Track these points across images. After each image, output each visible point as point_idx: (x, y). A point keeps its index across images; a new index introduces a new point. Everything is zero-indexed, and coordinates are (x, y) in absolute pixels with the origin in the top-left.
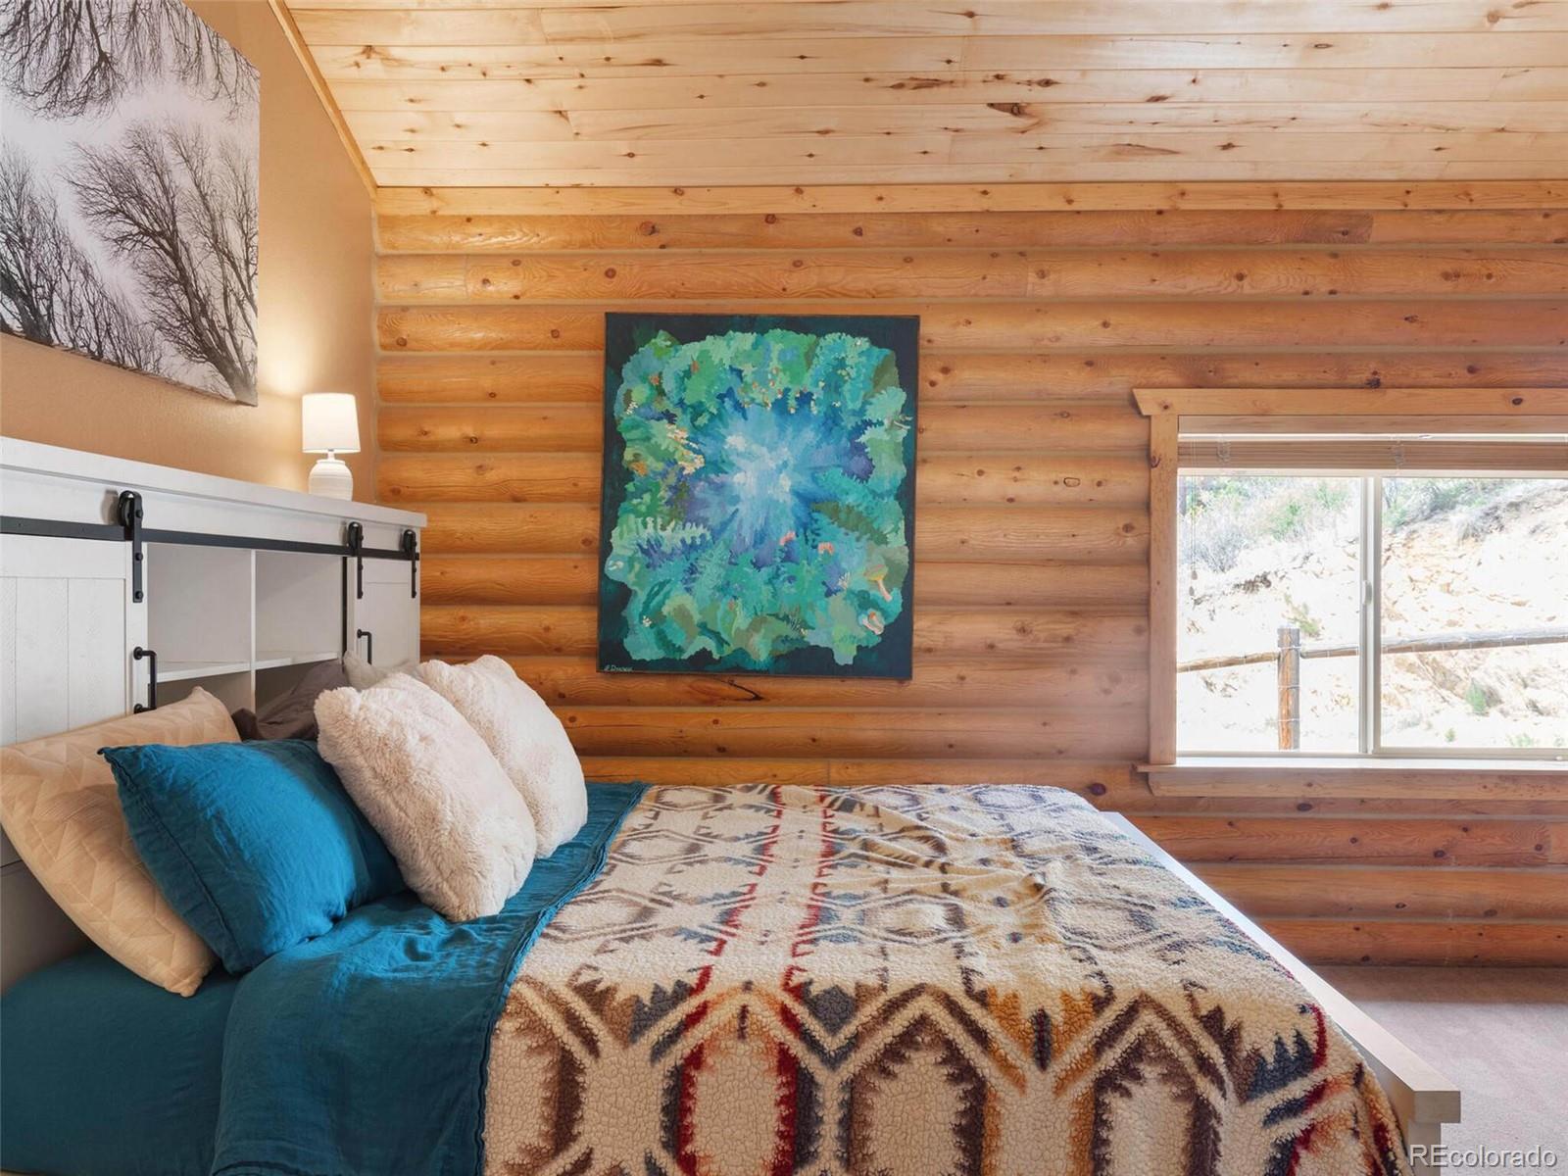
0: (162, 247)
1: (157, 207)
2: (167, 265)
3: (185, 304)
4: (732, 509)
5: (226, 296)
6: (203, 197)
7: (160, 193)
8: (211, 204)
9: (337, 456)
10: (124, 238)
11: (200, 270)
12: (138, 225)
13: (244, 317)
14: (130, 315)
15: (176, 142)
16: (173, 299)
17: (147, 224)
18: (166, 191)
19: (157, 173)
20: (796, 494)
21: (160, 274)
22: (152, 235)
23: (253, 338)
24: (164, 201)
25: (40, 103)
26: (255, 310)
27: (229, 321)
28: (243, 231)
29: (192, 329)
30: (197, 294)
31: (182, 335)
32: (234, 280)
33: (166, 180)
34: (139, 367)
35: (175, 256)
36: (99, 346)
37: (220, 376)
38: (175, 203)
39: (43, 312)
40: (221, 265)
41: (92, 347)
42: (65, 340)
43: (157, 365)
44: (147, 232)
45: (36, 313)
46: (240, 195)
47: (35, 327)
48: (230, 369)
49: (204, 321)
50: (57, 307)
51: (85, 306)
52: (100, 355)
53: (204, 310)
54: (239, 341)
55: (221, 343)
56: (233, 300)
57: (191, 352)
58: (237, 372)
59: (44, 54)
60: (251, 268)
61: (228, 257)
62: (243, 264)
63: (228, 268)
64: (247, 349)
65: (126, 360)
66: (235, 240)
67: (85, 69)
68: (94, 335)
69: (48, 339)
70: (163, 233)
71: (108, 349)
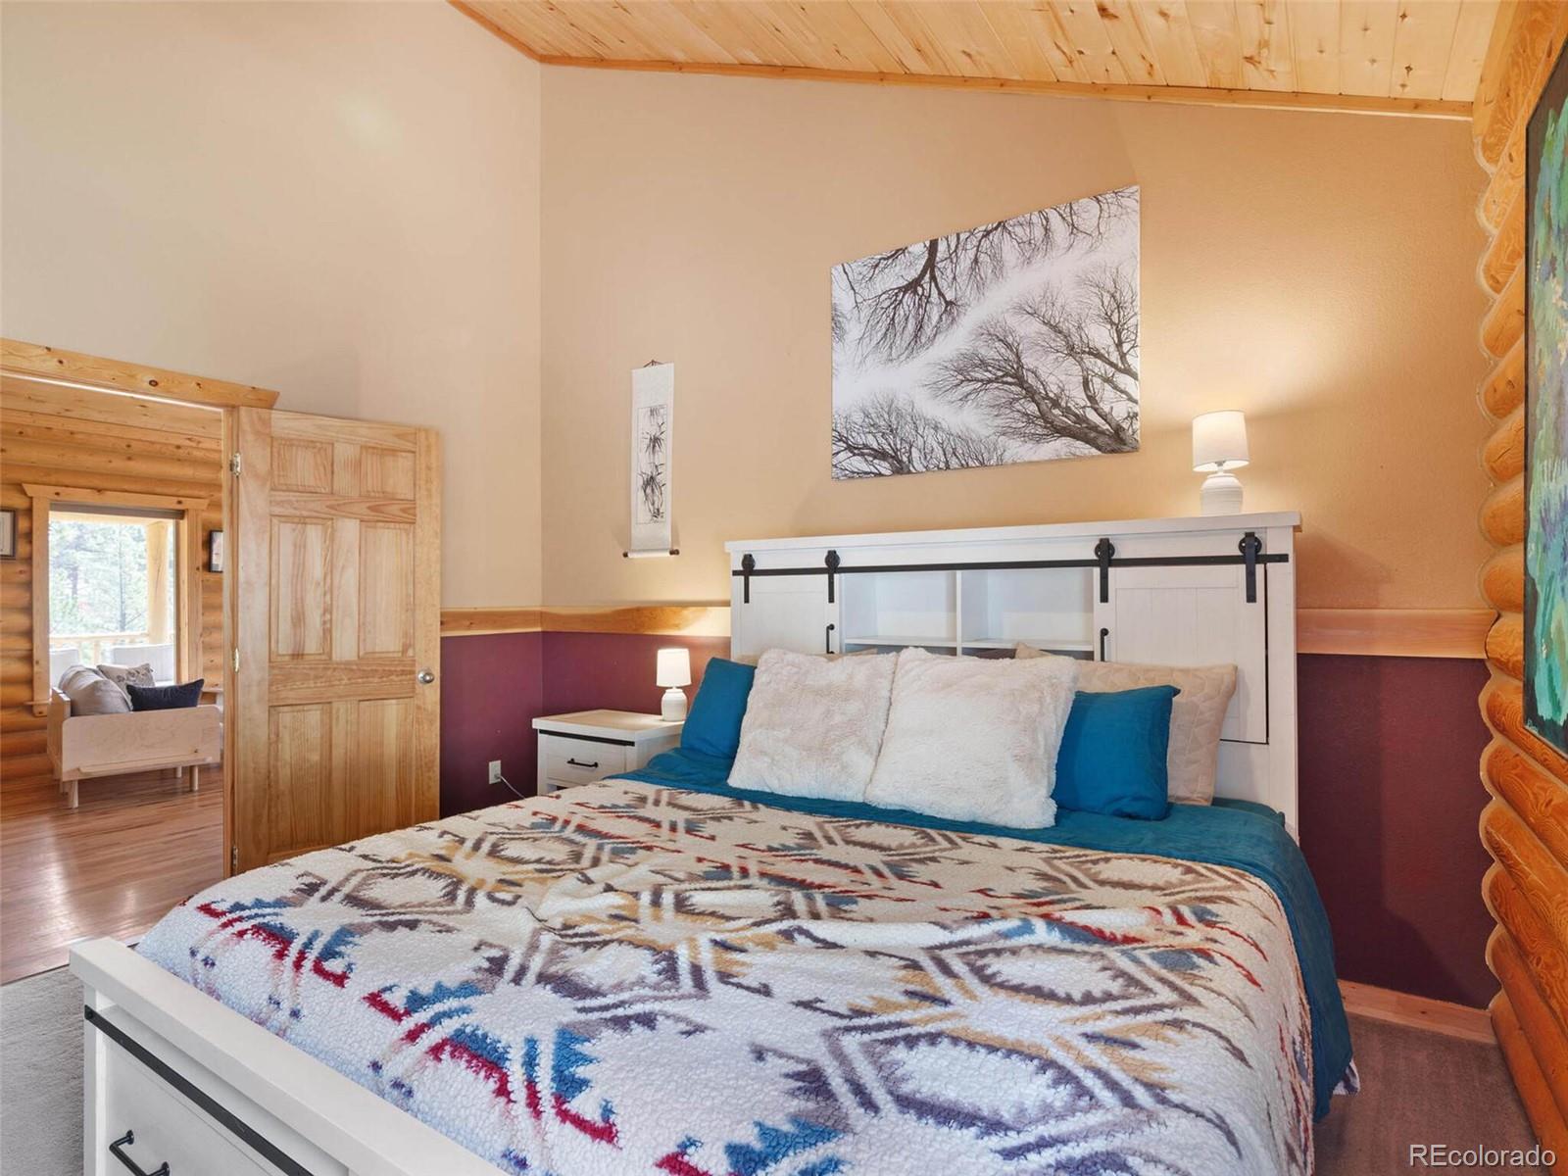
0: (1007, 383)
1: (999, 361)
2: (1012, 392)
3: (1032, 408)
5: (1086, 383)
6: (1056, 329)
7: (1003, 351)
8: (1064, 327)
9: (1226, 471)
10: (966, 397)
11: (1052, 379)
12: (982, 381)
13: (1116, 388)
14: (974, 436)
15: (1020, 309)
16: (1018, 411)
17: (990, 376)
18: (1009, 346)
19: (1000, 340)
21: (1004, 400)
22: (997, 380)
23: (1131, 399)
24: (1008, 353)
25: (903, 358)
26: (1134, 376)
27: (1091, 399)
28: (1112, 323)
29: (1041, 422)
30: (1047, 397)
31: (1031, 429)
32: (1099, 366)
33: (1010, 339)
34: (982, 464)
35: (1021, 382)
36: (947, 462)
37: (1079, 443)
38: (1021, 347)
39: (905, 459)
40: (1080, 362)
41: (942, 465)
42: (920, 468)
43: (1000, 458)
44: (990, 381)
45: (900, 462)
46: (1107, 299)
47: (900, 469)
48: (1093, 435)
49: (1056, 412)
50: (915, 453)
51: (935, 445)
52: (948, 467)
53: (1056, 404)
54: (1107, 409)
55: (1080, 419)
56: (1097, 381)
57: (1039, 439)
58: (1103, 433)
59: (906, 332)
60: (1126, 347)
61: (1090, 353)
62: (1112, 349)
63: (1090, 361)
64: (1120, 410)
65: (971, 463)
66: (1101, 336)
67: (935, 318)
68: (943, 459)
69: (909, 472)
70: (1006, 375)
71: (954, 463)
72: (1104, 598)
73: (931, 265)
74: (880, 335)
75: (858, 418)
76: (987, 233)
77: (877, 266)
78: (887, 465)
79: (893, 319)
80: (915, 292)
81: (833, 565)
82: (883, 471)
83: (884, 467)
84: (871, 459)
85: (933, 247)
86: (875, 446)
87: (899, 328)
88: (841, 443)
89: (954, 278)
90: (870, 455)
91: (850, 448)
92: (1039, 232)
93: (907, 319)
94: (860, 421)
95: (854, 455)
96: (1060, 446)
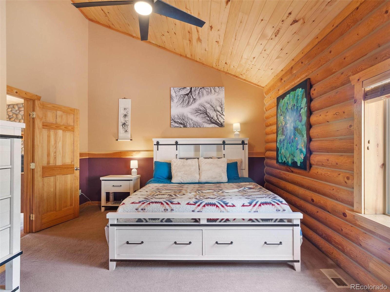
3: (208, 119)
4: (287, 132)
5: (217, 116)
6: (212, 106)
8: (214, 106)
9: (237, 131)
10: (197, 115)
11: (212, 114)
13: (221, 117)
14: (199, 122)
15: (207, 102)
16: (206, 119)
18: (205, 108)
19: (203, 107)
20: (294, 127)
21: (204, 117)
22: (203, 113)
23: (223, 119)
24: (204, 109)
25: (185, 107)
26: (224, 116)
27: (218, 118)
28: (221, 107)
29: (210, 121)
30: (211, 117)
31: (208, 122)
32: (219, 113)
33: (205, 107)
34: (200, 127)
35: (207, 114)
36: (194, 126)
37: (216, 125)
38: (207, 109)
39: (186, 125)
40: (216, 112)
41: (193, 127)
42: (189, 127)
43: (203, 126)
44: (201, 113)
45: (185, 125)
46: (220, 103)
47: (185, 126)
48: (218, 124)
49: (212, 120)
50: (188, 124)
51: (192, 123)
52: (194, 127)
53: (212, 118)
54: (220, 120)
55: (216, 121)
56: (219, 116)
57: (210, 124)
58: (219, 124)
59: (186, 102)
60: (223, 111)
61: (218, 111)
62: (221, 111)
63: (217, 112)
64: (222, 121)
65: (198, 127)
66: (219, 109)
67: (192, 101)
68: (193, 125)
69: (187, 127)
70: (204, 113)
71: (195, 126)
72: (224, 149)
73: (191, 91)
74: (181, 102)
75: (176, 116)
76: (201, 89)
77: (180, 89)
78: (182, 125)
79: (183, 100)
80: (188, 96)
81: (177, 144)
82: (181, 127)
83: (182, 126)
84: (179, 124)
85: (191, 89)
86: (180, 122)
87: (185, 101)
88: (173, 121)
89: (195, 95)
90: (179, 123)
91: (175, 122)
92: (209, 91)
93: (186, 100)
94: (177, 117)
95: (176, 123)
96: (213, 125)
